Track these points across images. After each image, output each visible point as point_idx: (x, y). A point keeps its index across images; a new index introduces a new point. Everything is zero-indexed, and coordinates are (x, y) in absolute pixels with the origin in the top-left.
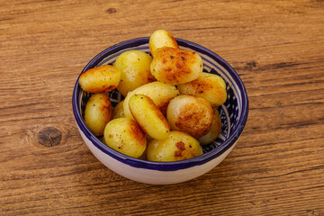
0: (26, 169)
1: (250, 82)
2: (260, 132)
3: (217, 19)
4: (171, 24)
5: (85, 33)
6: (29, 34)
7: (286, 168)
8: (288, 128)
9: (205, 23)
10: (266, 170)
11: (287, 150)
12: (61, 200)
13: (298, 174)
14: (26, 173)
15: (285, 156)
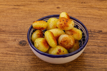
0: (11, 51)
1: (98, 37)
2: (95, 53)
3: (94, 15)
4: (77, 15)
5: (47, 13)
6: (28, 11)
7: (100, 67)
8: (105, 54)
9: (89, 16)
10: (92, 66)
11: (102, 61)
12: (19, 63)
13: (103, 69)
14: (11, 53)
15: (101, 63)
